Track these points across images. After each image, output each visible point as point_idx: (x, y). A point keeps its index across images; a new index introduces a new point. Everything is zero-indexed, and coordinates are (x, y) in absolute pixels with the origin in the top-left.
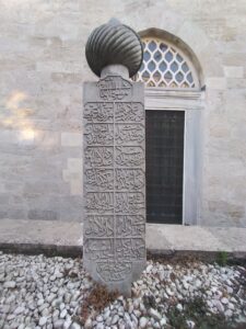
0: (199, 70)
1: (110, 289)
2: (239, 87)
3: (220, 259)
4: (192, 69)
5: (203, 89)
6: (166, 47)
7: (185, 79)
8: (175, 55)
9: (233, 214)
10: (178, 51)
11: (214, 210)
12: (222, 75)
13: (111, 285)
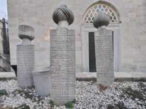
0: (118, 15)
1: (105, 86)
2: (134, 21)
3: (132, 80)
4: (115, 15)
5: (120, 22)
6: (105, 7)
7: (113, 19)
8: (109, 9)
9: (133, 68)
10: (110, 8)
11: (126, 67)
12: (128, 16)
13: (105, 85)
